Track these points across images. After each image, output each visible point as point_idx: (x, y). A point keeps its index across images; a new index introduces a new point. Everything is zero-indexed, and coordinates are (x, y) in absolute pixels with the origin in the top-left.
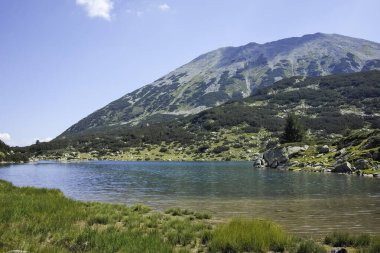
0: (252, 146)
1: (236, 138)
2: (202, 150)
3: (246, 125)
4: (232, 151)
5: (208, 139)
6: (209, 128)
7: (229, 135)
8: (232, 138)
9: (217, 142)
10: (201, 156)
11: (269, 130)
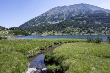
0: (76, 31)
1: (71, 29)
2: (64, 32)
3: (73, 26)
4: (72, 33)
5: (64, 29)
6: (64, 27)
7: (69, 29)
8: (70, 29)
9: (67, 30)
10: (64, 34)
11: (79, 27)
